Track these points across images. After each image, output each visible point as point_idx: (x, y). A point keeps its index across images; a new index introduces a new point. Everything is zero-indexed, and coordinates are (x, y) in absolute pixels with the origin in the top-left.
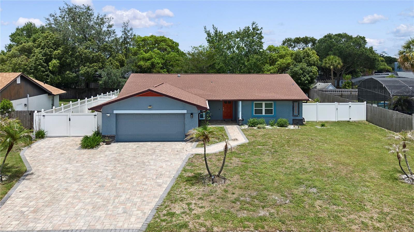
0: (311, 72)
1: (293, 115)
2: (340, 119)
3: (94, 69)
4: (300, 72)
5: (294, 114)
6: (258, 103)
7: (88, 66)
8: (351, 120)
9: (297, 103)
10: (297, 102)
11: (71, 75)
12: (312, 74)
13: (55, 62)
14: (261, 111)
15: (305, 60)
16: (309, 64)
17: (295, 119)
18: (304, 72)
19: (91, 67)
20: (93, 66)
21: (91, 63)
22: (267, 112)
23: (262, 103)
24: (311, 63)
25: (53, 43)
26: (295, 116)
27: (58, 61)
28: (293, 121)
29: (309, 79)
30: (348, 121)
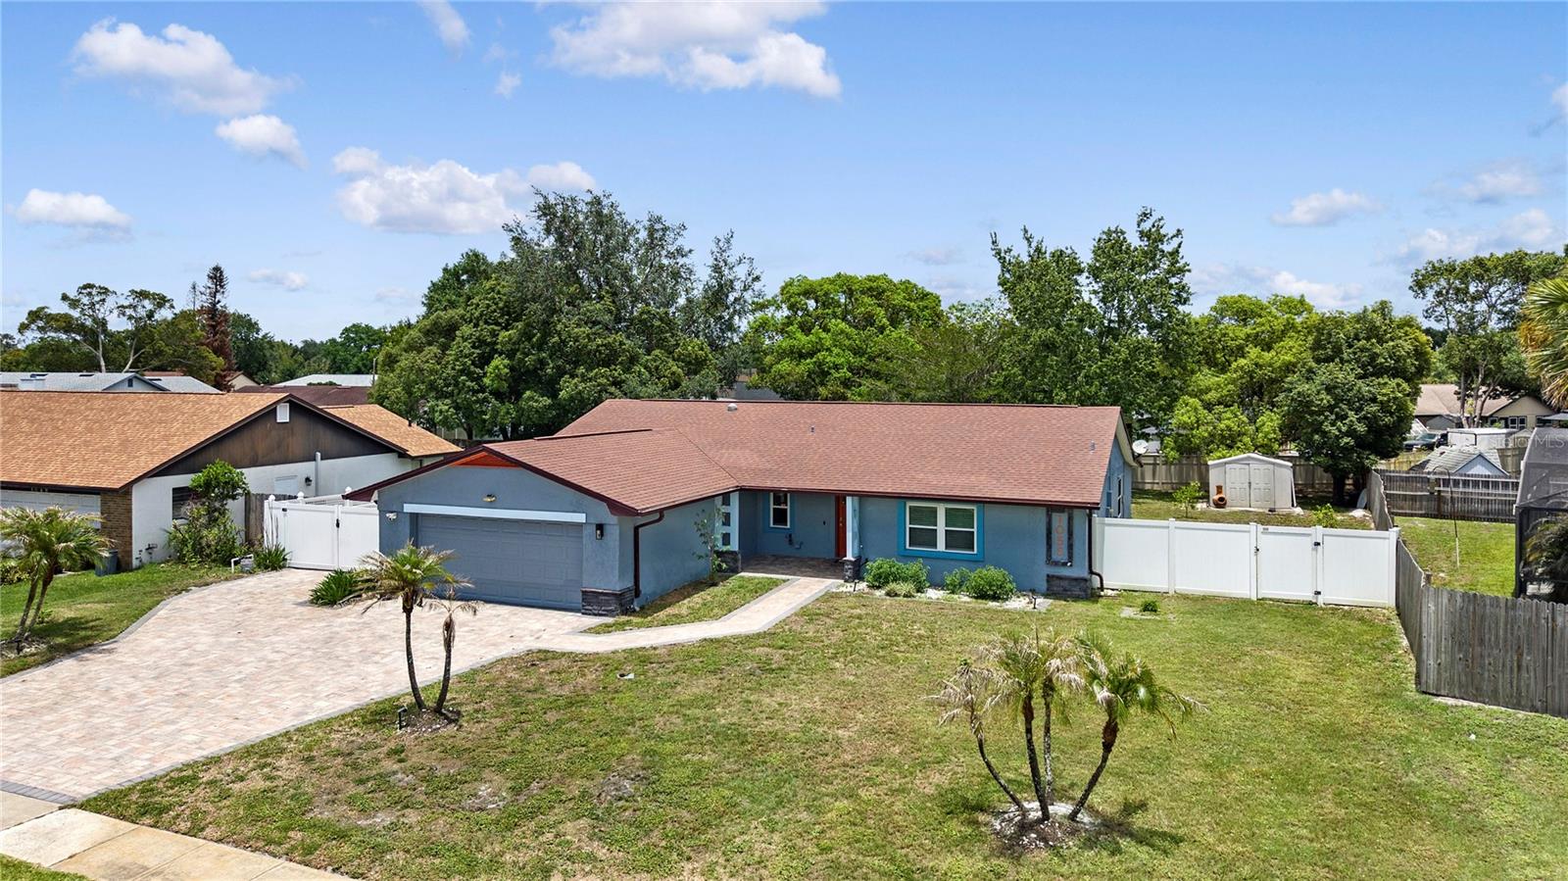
0: (1374, 400)
1: (1050, 560)
2: (1268, 592)
3: (598, 386)
4: (1322, 400)
5: (1050, 556)
6: (921, 506)
7: (583, 375)
8: (1321, 600)
9: (1064, 517)
10: (1063, 512)
11: (536, 401)
12: (1374, 408)
13: (499, 362)
14: (930, 538)
15: (1355, 353)
16: (1374, 367)
17: (1053, 576)
18: (1339, 400)
19: (590, 380)
20: (595, 378)
21: (590, 369)
22: (952, 539)
23: (936, 508)
24: (1381, 363)
25: (501, 309)
26: (1056, 564)
27: (506, 361)
28: (1048, 581)
29: (1361, 428)
30: (1311, 603)
